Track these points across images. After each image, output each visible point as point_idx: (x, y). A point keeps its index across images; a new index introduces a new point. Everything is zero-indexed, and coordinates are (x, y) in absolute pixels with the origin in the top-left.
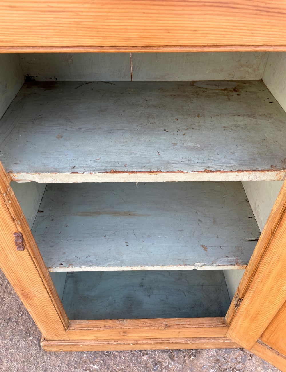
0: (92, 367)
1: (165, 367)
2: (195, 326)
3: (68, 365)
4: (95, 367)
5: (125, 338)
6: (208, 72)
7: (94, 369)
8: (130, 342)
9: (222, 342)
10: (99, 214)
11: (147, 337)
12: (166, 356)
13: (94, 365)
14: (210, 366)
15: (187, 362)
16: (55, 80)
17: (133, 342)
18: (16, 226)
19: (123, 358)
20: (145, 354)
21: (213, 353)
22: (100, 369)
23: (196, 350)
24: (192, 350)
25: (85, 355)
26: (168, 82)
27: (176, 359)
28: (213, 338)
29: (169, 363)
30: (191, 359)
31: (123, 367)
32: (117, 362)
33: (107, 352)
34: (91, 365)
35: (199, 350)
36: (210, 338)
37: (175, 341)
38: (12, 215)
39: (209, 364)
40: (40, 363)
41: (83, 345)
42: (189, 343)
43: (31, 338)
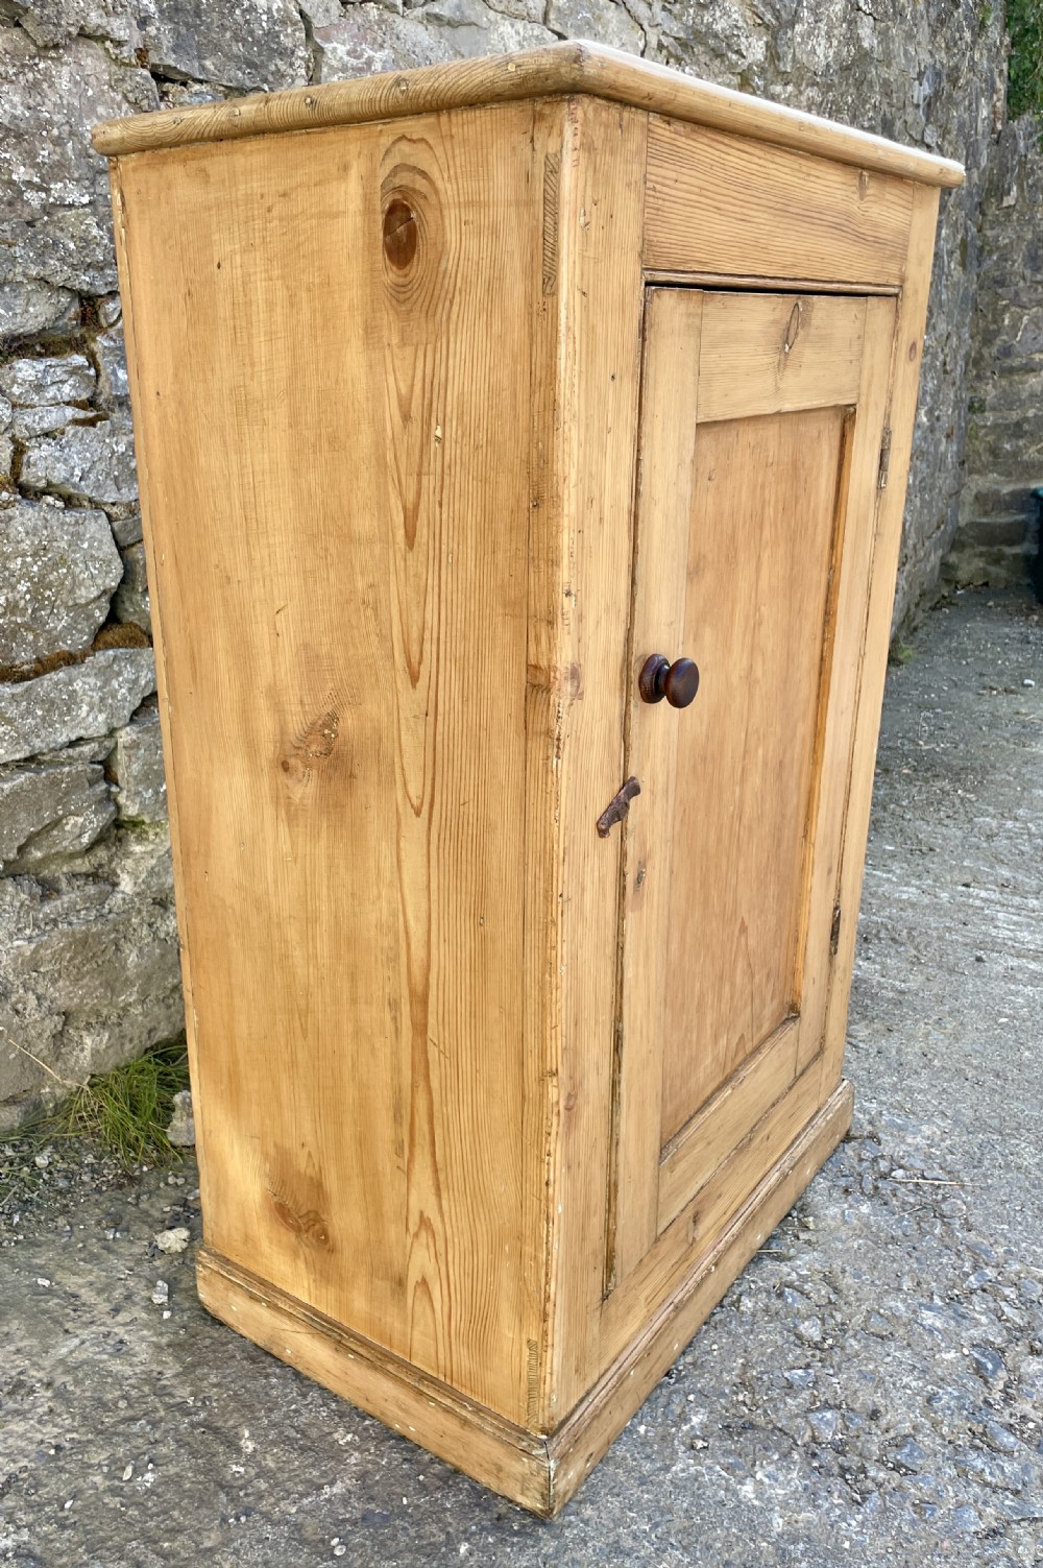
0: (692, 1427)
4: (695, 1420)
5: (693, 1256)
7: (703, 1426)
8: (706, 1264)
9: (825, 1127)
12: (769, 1265)
14: (851, 1207)
15: (814, 1239)
17: (711, 1258)
19: (715, 1347)
20: (739, 1300)
21: (822, 1184)
22: (711, 1412)
23: (794, 1208)
24: (789, 1215)
25: (642, 1429)
27: (792, 1252)
28: (806, 1126)
30: (812, 1226)
31: (740, 1361)
32: (719, 1366)
33: (668, 1374)
34: (685, 1428)
35: (799, 1204)
36: (805, 1129)
39: (846, 1206)
40: (578, 1556)
43: (463, 1548)
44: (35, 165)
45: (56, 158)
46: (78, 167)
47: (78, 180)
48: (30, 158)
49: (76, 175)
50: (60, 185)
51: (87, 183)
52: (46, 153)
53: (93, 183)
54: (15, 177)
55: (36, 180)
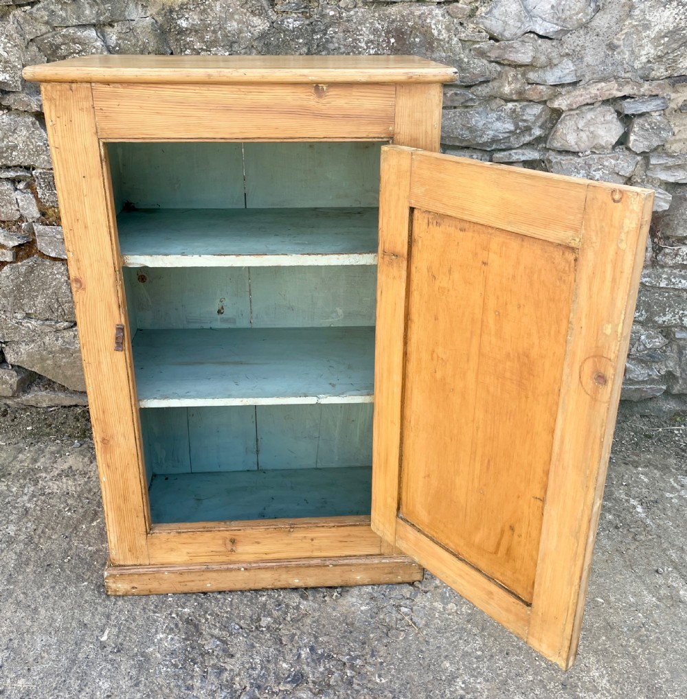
1: (293, 607)
2: (333, 524)
3: (144, 609)
4: (186, 610)
5: (233, 558)
6: (331, 197)
7: (184, 613)
8: (240, 565)
9: (378, 564)
10: (202, 363)
11: (266, 554)
12: (295, 595)
13: (184, 608)
15: (327, 602)
16: (158, 207)
17: (244, 565)
18: (120, 315)
19: (230, 600)
21: (368, 589)
22: (193, 612)
23: (342, 588)
24: (335, 588)
25: (170, 599)
26: (287, 208)
27: (311, 598)
28: (364, 556)
29: (299, 603)
30: (334, 597)
31: (229, 609)
32: (220, 605)
34: (180, 609)
35: (346, 588)
36: (360, 556)
37: (308, 562)
38: (120, 301)
39: (361, 602)
40: (99, 608)
41: (169, 572)
42: (328, 566)
44: (204, 42)
45: (213, 38)
46: (223, 41)
47: (223, 46)
48: (202, 39)
49: (222, 44)
50: (215, 49)
51: (228, 47)
52: (208, 37)
53: (231, 47)
54: (195, 47)
55: (204, 47)
